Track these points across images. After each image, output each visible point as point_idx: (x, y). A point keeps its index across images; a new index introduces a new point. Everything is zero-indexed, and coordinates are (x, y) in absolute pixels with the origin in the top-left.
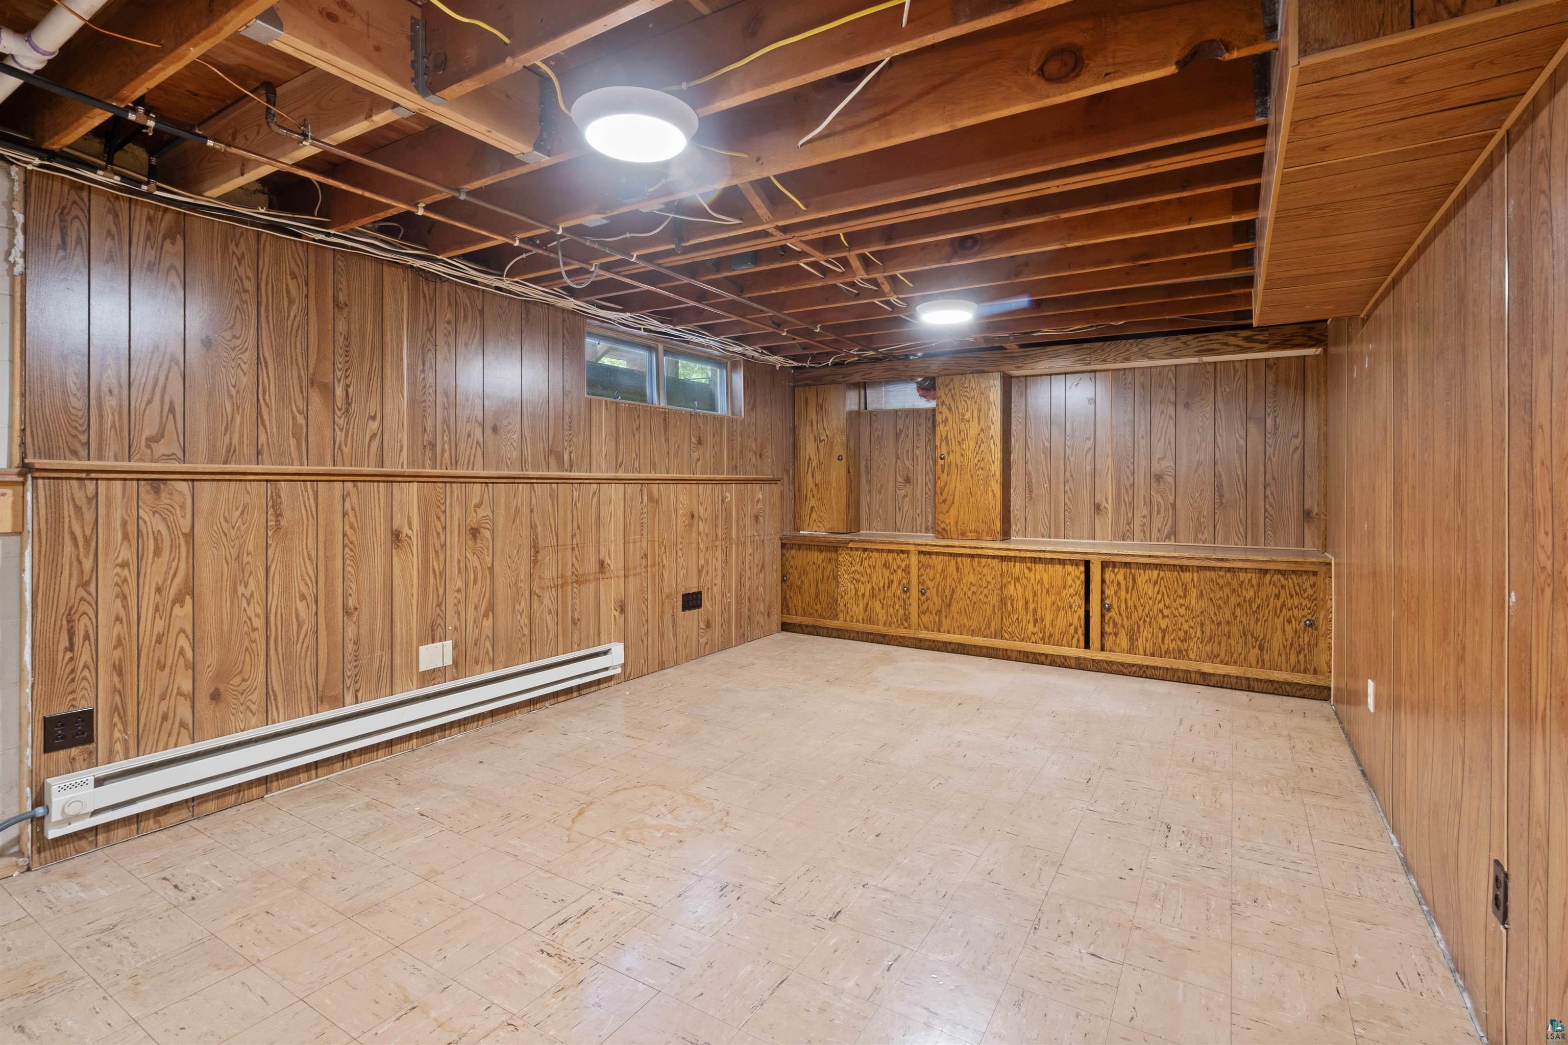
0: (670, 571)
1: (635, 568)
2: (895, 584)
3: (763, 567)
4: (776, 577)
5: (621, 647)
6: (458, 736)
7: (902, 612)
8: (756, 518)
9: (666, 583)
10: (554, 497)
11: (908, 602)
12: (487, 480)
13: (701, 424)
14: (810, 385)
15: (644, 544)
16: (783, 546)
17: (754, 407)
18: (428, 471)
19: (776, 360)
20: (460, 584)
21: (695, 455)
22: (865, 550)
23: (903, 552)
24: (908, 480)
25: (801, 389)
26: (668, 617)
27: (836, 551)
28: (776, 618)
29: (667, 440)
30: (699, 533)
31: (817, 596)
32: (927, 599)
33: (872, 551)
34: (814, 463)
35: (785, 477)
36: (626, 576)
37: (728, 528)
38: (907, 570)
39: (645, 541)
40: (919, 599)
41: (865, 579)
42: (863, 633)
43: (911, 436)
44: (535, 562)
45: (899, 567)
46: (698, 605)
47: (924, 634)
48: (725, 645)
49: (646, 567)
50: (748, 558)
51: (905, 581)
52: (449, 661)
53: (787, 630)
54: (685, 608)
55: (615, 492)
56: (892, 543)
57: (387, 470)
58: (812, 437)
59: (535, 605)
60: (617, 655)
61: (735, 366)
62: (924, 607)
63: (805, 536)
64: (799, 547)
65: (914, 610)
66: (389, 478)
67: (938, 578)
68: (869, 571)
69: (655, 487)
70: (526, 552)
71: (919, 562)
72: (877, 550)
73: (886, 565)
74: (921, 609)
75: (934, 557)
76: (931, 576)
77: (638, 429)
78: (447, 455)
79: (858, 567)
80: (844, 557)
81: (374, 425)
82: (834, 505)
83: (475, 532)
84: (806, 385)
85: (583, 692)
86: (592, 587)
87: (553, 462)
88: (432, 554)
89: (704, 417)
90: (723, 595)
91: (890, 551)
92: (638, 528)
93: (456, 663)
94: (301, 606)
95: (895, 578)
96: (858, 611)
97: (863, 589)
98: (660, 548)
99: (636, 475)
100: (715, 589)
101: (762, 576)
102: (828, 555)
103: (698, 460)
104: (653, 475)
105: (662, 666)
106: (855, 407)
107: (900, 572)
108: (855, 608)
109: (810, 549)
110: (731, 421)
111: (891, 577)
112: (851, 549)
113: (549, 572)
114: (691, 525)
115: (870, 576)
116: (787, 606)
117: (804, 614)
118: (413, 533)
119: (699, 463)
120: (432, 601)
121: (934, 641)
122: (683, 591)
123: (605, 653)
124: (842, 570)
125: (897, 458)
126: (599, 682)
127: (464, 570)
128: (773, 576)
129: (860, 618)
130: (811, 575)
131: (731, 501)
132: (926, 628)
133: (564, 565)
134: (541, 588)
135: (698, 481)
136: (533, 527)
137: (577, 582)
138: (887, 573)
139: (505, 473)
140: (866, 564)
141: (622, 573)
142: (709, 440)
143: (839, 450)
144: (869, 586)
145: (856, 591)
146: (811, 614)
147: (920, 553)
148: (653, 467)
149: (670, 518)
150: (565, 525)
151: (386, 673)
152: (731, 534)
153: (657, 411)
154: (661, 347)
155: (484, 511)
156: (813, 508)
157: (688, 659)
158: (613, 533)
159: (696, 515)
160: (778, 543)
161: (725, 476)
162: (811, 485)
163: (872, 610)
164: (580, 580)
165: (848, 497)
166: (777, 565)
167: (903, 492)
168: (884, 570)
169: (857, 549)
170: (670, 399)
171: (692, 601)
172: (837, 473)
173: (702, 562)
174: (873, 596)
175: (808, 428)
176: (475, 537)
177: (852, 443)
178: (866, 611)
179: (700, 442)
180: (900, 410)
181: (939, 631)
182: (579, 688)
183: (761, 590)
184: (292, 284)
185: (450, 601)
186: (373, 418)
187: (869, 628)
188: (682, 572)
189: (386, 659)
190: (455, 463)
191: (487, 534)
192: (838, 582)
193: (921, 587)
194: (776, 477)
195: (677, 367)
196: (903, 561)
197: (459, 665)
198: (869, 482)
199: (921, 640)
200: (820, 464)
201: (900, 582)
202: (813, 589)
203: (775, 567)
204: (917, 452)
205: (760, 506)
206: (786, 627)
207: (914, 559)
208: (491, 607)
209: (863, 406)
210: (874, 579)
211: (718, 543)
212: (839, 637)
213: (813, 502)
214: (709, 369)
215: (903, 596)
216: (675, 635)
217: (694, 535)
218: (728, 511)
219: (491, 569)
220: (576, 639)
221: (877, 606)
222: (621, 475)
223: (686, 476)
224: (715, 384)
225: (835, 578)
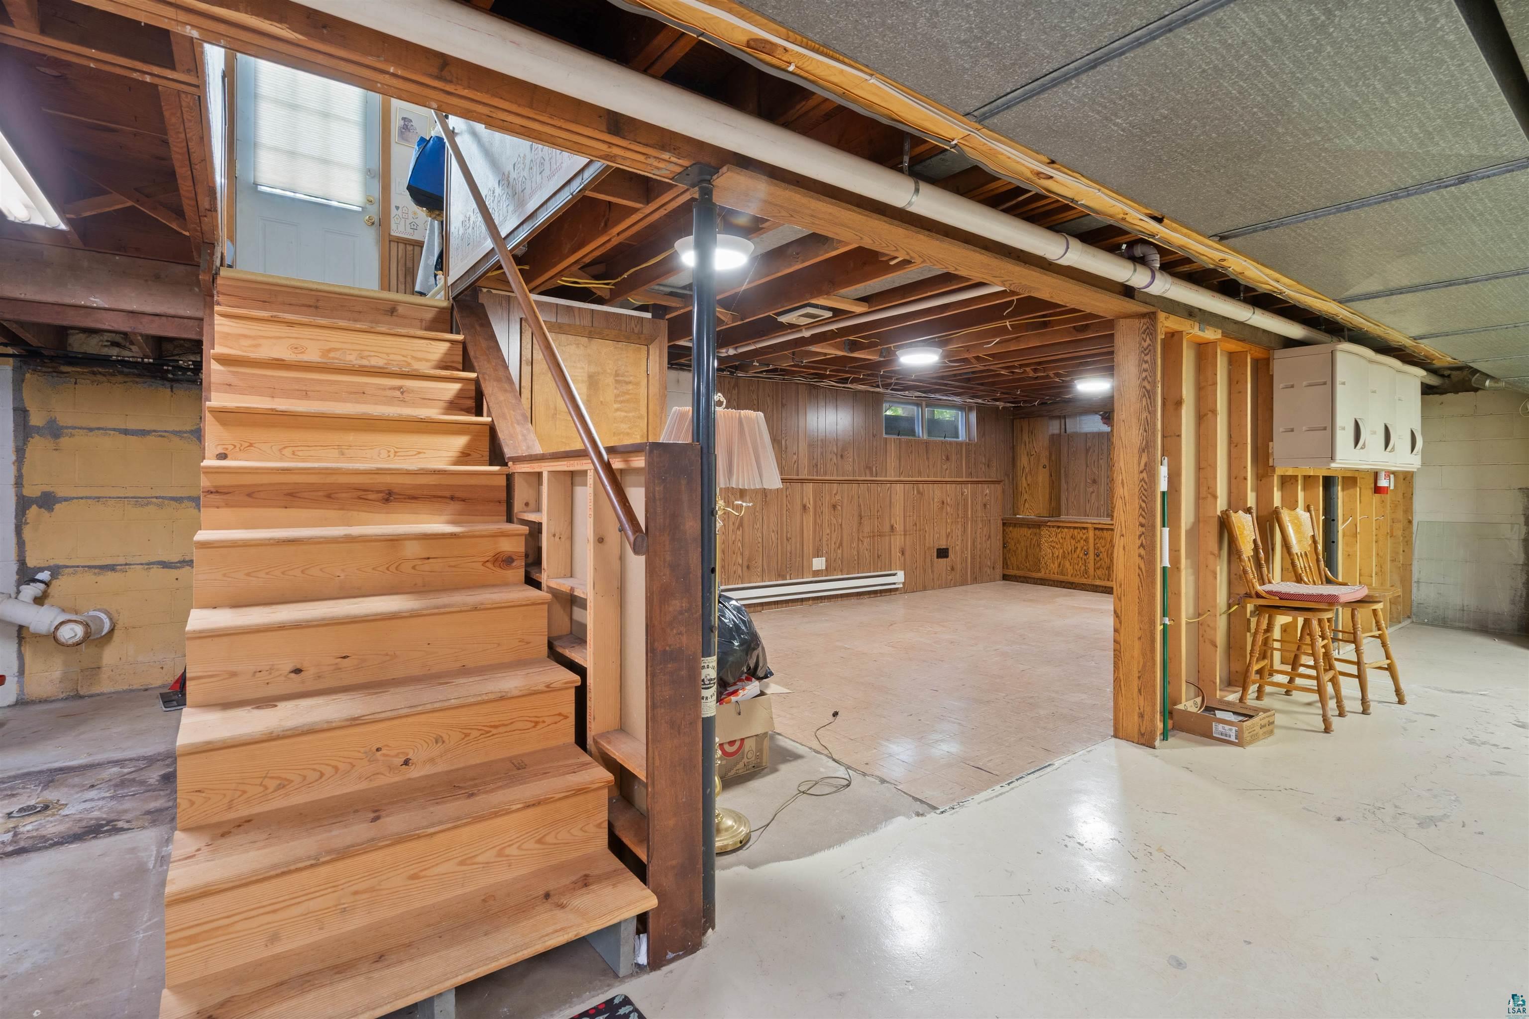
0: (930, 534)
1: (910, 531)
2: (1079, 549)
3: (989, 537)
4: (999, 544)
5: (902, 572)
6: (826, 604)
7: (1083, 568)
8: (985, 505)
9: (927, 541)
10: (869, 490)
11: (1087, 561)
12: (840, 482)
13: (948, 448)
14: (1024, 418)
15: (915, 518)
16: (1004, 524)
17: (984, 434)
18: (815, 477)
19: (1001, 405)
20: (828, 531)
21: (945, 467)
22: (1059, 527)
23: (1084, 528)
24: (1094, 481)
25: (1018, 420)
26: (928, 560)
27: (1039, 528)
28: (999, 572)
29: (928, 458)
30: (947, 514)
31: (1027, 557)
32: (1101, 559)
33: (1063, 527)
34: (1027, 470)
35: (1007, 481)
36: (905, 535)
37: (966, 511)
38: (1086, 540)
39: (915, 516)
40: (1095, 559)
41: (1058, 546)
42: (1058, 581)
43: (1096, 451)
44: (860, 523)
45: (1082, 538)
46: (947, 557)
47: (1098, 582)
48: (964, 583)
49: (916, 531)
50: (979, 531)
51: (1085, 548)
52: (824, 568)
53: (1007, 580)
54: (938, 557)
55: (899, 488)
56: (1077, 522)
57: (800, 477)
58: (1025, 453)
59: (860, 546)
60: (900, 577)
61: (970, 409)
62: (1099, 564)
63: (1019, 518)
64: (1015, 525)
65: (1091, 566)
66: (802, 481)
67: (1108, 546)
68: (1061, 541)
69: (921, 486)
70: (856, 519)
71: (1095, 535)
72: (1067, 527)
73: (1073, 537)
74: (1097, 566)
75: (1105, 532)
76: (1103, 544)
77: (911, 452)
78: (822, 470)
79: (1054, 539)
80: (1044, 532)
81: (795, 457)
82: (1040, 498)
83: (834, 507)
84: (1021, 418)
85: (883, 594)
86: (887, 538)
87: (868, 472)
88: (818, 516)
89: (951, 443)
90: (962, 552)
91: (1075, 528)
92: (911, 508)
93: (826, 568)
94: (773, 535)
95: (1079, 545)
96: (1054, 567)
97: (1058, 552)
98: (924, 520)
99: (910, 479)
100: (957, 548)
101: (989, 542)
102: (1035, 530)
103: (947, 469)
104: (920, 479)
105: (925, 588)
106: (1057, 431)
107: (1082, 541)
108: (1052, 565)
109: (1022, 527)
110: (967, 445)
111: (1076, 545)
112: (1050, 526)
113: (867, 529)
114: (942, 508)
115: (1062, 544)
116: (1007, 564)
117: (1018, 569)
118: (810, 506)
119: (947, 471)
120: (817, 539)
121: (1106, 587)
122: (937, 547)
123: (894, 575)
124: (1043, 540)
125: (1087, 466)
126: (890, 590)
127: (830, 525)
128: (997, 543)
129: (1056, 571)
130: (1022, 544)
131: (967, 495)
132: (1100, 578)
133: (874, 526)
134: (863, 537)
135: (947, 482)
136: (859, 506)
137: (880, 536)
138: (1073, 542)
139: (846, 478)
140: (1059, 536)
141: (903, 533)
142: (953, 457)
143: (1044, 461)
144: (1061, 551)
145: (1053, 554)
146: (1023, 569)
147: (1095, 529)
148: (920, 474)
149: (929, 503)
150: (874, 505)
151: (800, 569)
152: (967, 515)
153: (920, 442)
154: (924, 403)
155: (838, 497)
156: (1026, 500)
157: (940, 587)
158: (898, 509)
159: (945, 502)
160: (1000, 523)
161: (964, 479)
162: (1025, 485)
163: (1064, 566)
164: (881, 535)
165: (1050, 494)
166: (1000, 536)
167: (1091, 489)
168: (1072, 541)
169: (1053, 527)
170: (930, 433)
171: (943, 553)
172: (1043, 477)
173: (949, 530)
174: (1064, 557)
175: (1023, 446)
176: (834, 510)
177: (1053, 458)
178: (1059, 566)
179: (948, 459)
180: (1090, 433)
181: (1108, 580)
182: (881, 591)
183: (988, 551)
184: (768, 399)
185: (825, 539)
186: (795, 454)
187: (1061, 578)
188: (937, 536)
189: (801, 562)
190: (825, 474)
191: (839, 508)
192: (1041, 549)
193: (1096, 551)
194: (999, 479)
195: (934, 414)
196: (1084, 534)
197: (829, 569)
198: (1067, 483)
199: (1097, 586)
200: (1030, 470)
201: (1082, 548)
202: (1024, 553)
203: (998, 538)
204: (1101, 462)
205: (987, 498)
206: (1005, 577)
207: (1091, 533)
208: (841, 544)
209: (1063, 430)
210: (1065, 546)
211: (959, 520)
212: (1042, 585)
213: (1026, 496)
214: (953, 412)
215: (1084, 557)
216: (932, 572)
217: (944, 514)
218: (966, 500)
219: (841, 525)
220: (879, 565)
221: (1067, 564)
222: (902, 479)
223: (939, 479)
224: (958, 421)
225: (1039, 545)
